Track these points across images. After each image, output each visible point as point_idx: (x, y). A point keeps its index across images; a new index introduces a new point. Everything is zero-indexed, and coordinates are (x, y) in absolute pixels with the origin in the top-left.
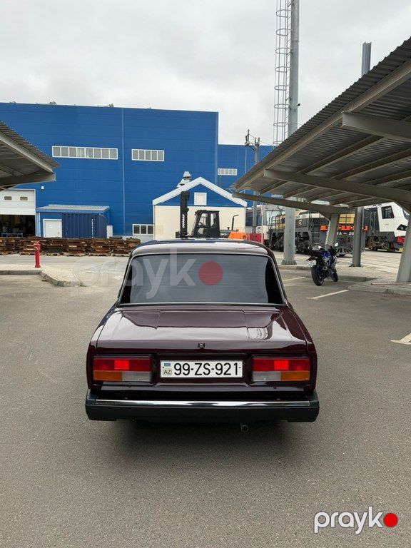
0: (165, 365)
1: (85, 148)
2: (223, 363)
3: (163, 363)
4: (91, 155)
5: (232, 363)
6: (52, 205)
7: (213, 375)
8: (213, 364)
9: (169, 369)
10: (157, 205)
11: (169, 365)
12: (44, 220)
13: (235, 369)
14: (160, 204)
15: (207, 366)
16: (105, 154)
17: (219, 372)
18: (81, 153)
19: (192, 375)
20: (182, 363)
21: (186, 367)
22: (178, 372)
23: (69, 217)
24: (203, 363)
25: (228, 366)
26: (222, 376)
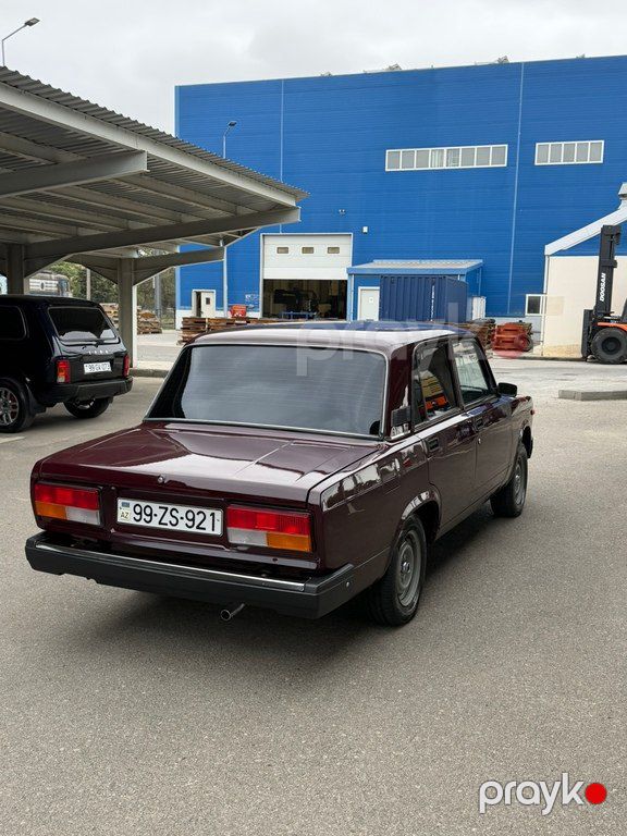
0: (123, 504)
1: (445, 149)
2: (196, 510)
3: (120, 502)
4: (456, 161)
5: (208, 512)
6: (379, 261)
7: (181, 527)
8: (182, 510)
9: (127, 512)
10: (553, 255)
11: (128, 505)
12: (360, 288)
13: (211, 522)
14: (560, 253)
15: (174, 513)
16: (483, 156)
17: (190, 524)
18: (437, 159)
19: (155, 524)
20: (143, 504)
21: (148, 511)
22: (138, 517)
23: (392, 283)
24: (170, 507)
25: (201, 516)
26: (194, 530)
